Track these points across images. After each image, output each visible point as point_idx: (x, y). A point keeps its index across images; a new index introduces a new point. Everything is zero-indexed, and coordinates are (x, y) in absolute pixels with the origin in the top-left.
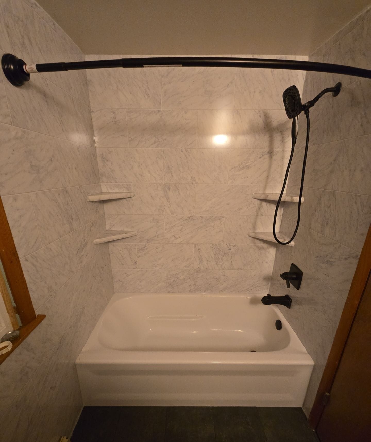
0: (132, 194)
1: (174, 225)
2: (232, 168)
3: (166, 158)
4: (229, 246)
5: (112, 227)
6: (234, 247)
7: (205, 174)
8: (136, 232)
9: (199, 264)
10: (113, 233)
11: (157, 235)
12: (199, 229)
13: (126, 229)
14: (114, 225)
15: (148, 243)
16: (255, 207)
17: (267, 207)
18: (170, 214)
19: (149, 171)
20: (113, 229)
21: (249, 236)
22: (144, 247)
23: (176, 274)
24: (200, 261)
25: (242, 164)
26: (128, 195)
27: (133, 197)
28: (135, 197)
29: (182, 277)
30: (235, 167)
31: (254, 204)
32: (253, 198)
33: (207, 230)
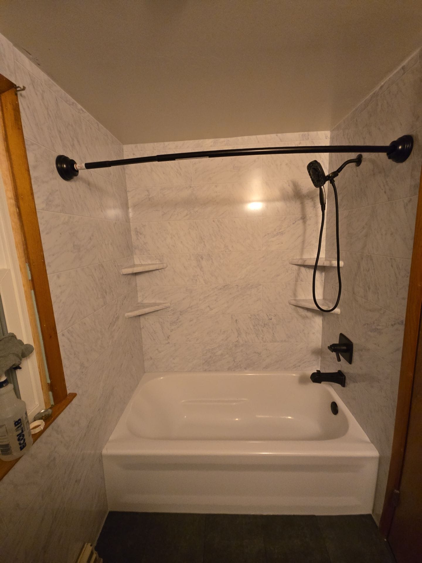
0: (165, 265)
1: (209, 295)
2: (266, 235)
3: (198, 229)
4: (269, 316)
5: (144, 300)
6: (274, 316)
7: (238, 242)
8: (169, 304)
9: (237, 337)
10: (144, 306)
11: (190, 306)
12: (235, 298)
13: (158, 301)
14: (146, 297)
15: (181, 315)
16: (294, 273)
17: (307, 272)
18: (204, 283)
19: (182, 242)
20: (146, 301)
21: (290, 304)
22: (177, 320)
23: (213, 348)
24: (238, 334)
25: (275, 230)
26: (161, 266)
27: (166, 268)
28: (167, 268)
29: (219, 353)
30: (268, 234)
31: (292, 270)
32: (290, 264)
33: (243, 300)
